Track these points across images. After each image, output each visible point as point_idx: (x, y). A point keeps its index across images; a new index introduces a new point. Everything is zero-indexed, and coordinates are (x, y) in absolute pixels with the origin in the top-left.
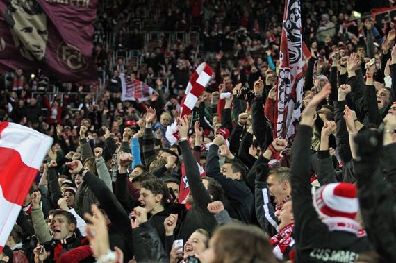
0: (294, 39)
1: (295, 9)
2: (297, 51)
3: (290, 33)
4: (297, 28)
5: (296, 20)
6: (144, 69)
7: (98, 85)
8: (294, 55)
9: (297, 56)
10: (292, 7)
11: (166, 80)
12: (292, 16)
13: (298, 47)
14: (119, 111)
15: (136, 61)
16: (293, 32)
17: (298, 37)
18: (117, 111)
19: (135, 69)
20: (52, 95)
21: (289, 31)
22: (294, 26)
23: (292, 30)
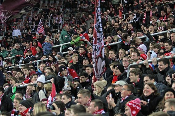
0: (99, 32)
1: (99, 19)
2: (101, 37)
3: (98, 30)
4: (100, 27)
5: (100, 24)
6: (40, 15)
7: (21, 22)
8: (100, 39)
9: (101, 39)
10: (98, 19)
11: (49, 20)
12: (98, 22)
13: (101, 35)
14: (29, 33)
15: (37, 12)
16: (99, 29)
17: (101, 31)
18: (28, 33)
19: (36, 15)
20: (2, 26)
21: (97, 29)
22: (99, 27)
23: (98, 28)
